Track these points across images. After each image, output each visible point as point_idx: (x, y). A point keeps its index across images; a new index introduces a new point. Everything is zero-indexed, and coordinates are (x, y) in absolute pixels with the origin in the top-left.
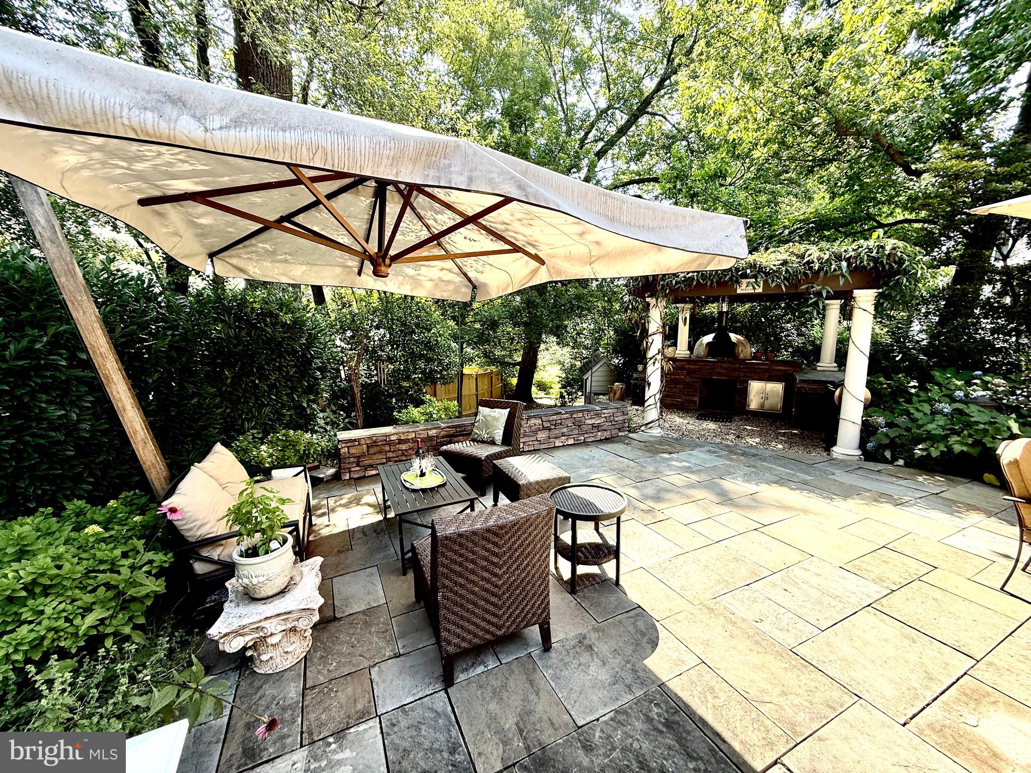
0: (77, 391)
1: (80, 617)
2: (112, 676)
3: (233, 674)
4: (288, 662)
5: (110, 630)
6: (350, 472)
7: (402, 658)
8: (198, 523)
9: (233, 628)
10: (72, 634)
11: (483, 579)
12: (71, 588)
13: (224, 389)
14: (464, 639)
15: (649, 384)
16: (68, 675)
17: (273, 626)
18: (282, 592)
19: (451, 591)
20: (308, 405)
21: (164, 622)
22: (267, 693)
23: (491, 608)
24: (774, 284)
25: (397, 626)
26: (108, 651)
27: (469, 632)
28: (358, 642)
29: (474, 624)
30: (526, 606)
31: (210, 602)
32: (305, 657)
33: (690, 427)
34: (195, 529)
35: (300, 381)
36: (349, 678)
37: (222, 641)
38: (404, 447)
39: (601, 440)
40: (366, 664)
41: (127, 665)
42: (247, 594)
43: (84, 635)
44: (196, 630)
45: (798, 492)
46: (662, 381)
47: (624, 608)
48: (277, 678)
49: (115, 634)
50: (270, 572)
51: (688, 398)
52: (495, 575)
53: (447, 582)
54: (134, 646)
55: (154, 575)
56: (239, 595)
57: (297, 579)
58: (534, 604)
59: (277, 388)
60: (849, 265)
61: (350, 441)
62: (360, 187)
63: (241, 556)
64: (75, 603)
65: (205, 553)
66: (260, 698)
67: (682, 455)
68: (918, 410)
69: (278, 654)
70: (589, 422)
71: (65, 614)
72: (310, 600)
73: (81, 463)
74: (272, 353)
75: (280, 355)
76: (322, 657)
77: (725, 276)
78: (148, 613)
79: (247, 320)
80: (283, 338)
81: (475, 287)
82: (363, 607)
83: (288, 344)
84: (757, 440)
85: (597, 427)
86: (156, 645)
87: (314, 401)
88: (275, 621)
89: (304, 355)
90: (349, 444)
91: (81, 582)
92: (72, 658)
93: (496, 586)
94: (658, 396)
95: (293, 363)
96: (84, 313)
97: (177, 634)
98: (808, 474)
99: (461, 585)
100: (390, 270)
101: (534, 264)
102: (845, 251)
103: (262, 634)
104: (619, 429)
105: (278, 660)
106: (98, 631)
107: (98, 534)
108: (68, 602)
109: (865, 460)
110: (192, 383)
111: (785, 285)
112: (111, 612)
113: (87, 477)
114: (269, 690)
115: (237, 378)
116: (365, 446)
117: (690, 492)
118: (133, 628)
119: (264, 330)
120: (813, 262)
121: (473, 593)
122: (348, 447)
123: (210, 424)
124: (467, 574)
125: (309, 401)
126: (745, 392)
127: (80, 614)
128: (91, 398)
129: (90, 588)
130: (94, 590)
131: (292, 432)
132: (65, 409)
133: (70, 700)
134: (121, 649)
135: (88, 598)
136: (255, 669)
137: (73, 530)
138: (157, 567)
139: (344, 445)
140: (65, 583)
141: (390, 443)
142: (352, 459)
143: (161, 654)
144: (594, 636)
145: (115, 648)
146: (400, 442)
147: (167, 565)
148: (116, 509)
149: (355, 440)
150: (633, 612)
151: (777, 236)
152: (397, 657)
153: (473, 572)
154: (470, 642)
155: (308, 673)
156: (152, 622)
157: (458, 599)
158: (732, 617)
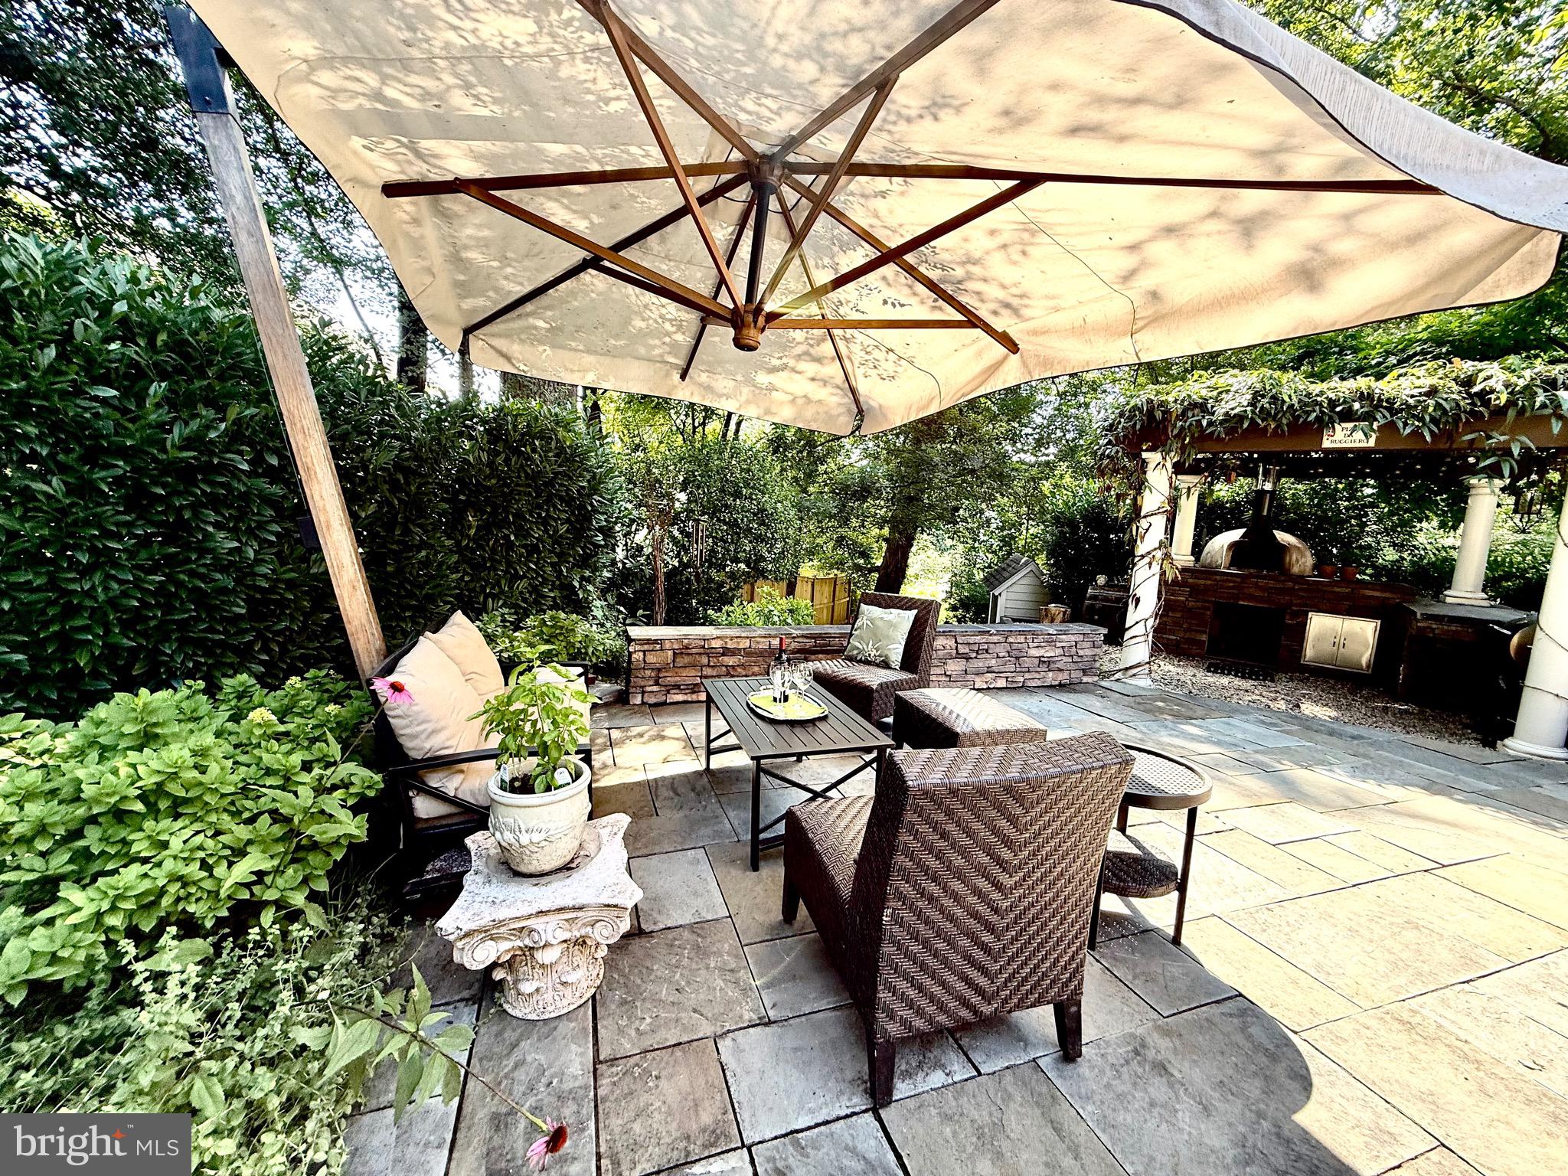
0: (258, 514)
1: (225, 863)
2: (266, 980)
3: (466, 1010)
4: (565, 1002)
5: (271, 895)
6: (643, 693)
7: (774, 1028)
8: (429, 727)
9: (483, 923)
10: (209, 892)
11: (977, 892)
12: (216, 810)
13: (464, 543)
14: (920, 1012)
15: (1138, 601)
16: (193, 970)
17: (551, 930)
18: (567, 868)
19: (912, 908)
20: (581, 587)
21: (357, 895)
22: (529, 1058)
23: (979, 955)
24: (1408, 430)
25: (756, 963)
26: (264, 933)
27: (932, 998)
28: (688, 983)
29: (943, 984)
30: (1043, 960)
31: (434, 870)
32: (594, 997)
34: (423, 736)
35: (572, 546)
36: (678, 1053)
37: (459, 944)
38: (730, 661)
39: (1052, 686)
40: (707, 1029)
41: (292, 966)
42: (506, 863)
43: (229, 897)
44: (408, 918)
46: (1159, 599)
47: (1210, 995)
48: (545, 1030)
49: (279, 904)
50: (551, 825)
51: (1188, 635)
52: (998, 886)
53: (906, 888)
54: (308, 932)
55: (351, 808)
56: (492, 864)
57: (591, 848)
58: (1057, 960)
59: (539, 552)
61: (648, 641)
62: (721, 199)
63: (503, 788)
64: (221, 838)
65: (434, 781)
66: (516, 1066)
67: (1213, 723)
69: (550, 985)
70: (1034, 652)
71: (201, 854)
72: (617, 889)
73: (253, 629)
74: (539, 496)
75: (549, 501)
76: (624, 1003)
77: (1308, 413)
78: (334, 874)
79: (506, 441)
80: (556, 474)
81: (860, 412)
82: (687, 919)
83: (561, 485)
85: (1046, 663)
86: (341, 935)
87: (589, 580)
88: (554, 919)
89: (582, 507)
90: (646, 647)
91: (233, 803)
92: (205, 938)
93: (996, 911)
94: (1150, 622)
95: (564, 516)
96: (285, 356)
97: (375, 920)
99: (931, 899)
100: (761, 338)
101: (1000, 350)
103: (528, 942)
104: (1084, 671)
105: (548, 997)
106: (252, 894)
107: (267, 724)
108: (210, 833)
110: (420, 526)
111: (1432, 432)
112: (276, 862)
113: (259, 652)
114: (532, 1052)
115: (485, 528)
116: (670, 653)
118: (309, 898)
119: (529, 458)
120: (1493, 392)
121: (951, 918)
122: (644, 652)
123: (440, 595)
124: (946, 876)
125: (583, 578)
126: (1299, 632)
127: (225, 857)
128: (276, 528)
129: (246, 815)
130: (251, 821)
131: (563, 615)
132: (239, 541)
133: (191, 1018)
134: (285, 934)
135: (243, 832)
136: (506, 1006)
137: (231, 719)
138: (357, 794)
139: (638, 648)
140: (207, 798)
141: (709, 652)
142: (648, 673)
143: (350, 953)
144: (1164, 1043)
145: (276, 930)
146: (726, 652)
147: (371, 793)
148: (299, 691)
149: (656, 642)
150: (1229, 1004)
151: (1372, 367)
152: (766, 1024)
153: (960, 876)
154: (930, 1021)
155: (602, 1032)
156: (337, 891)
157: (922, 927)
158: (1466, 1048)
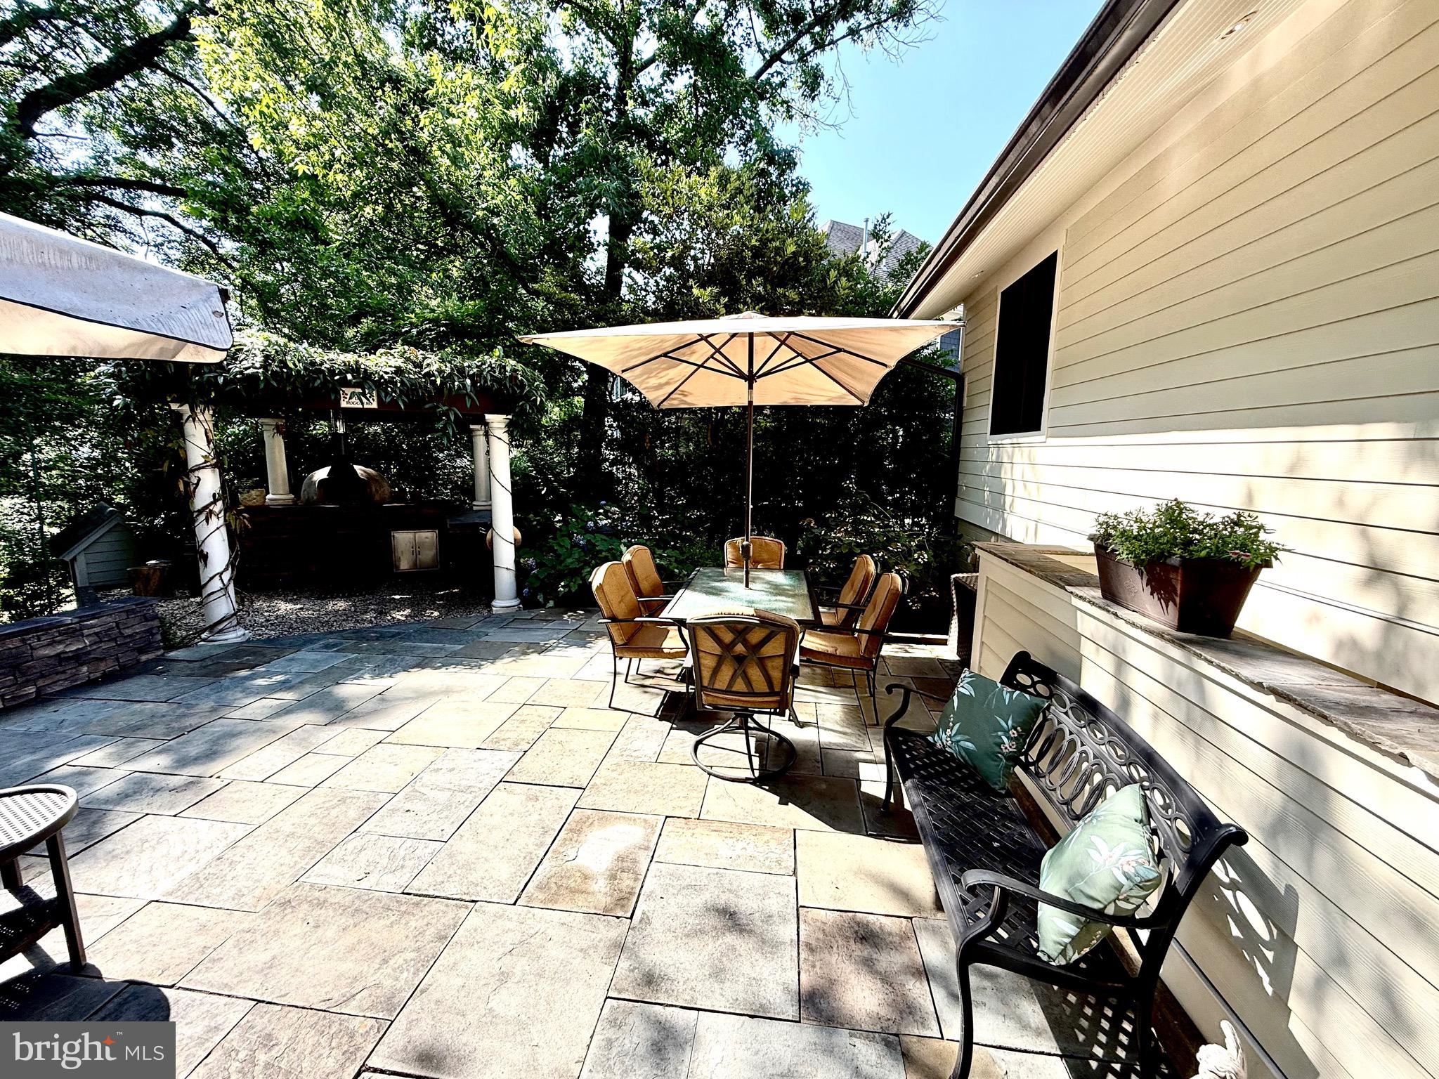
15: (206, 557)
33: (303, 614)
45: (443, 669)
46: (231, 549)
60: (474, 384)
67: (276, 665)
68: (561, 546)
84: (407, 612)
94: (226, 576)
98: (458, 642)
102: (469, 366)
104: (139, 649)
109: (525, 609)
111: (404, 402)
117: (279, 722)
120: (434, 375)
126: (388, 548)
158: (322, 895)
